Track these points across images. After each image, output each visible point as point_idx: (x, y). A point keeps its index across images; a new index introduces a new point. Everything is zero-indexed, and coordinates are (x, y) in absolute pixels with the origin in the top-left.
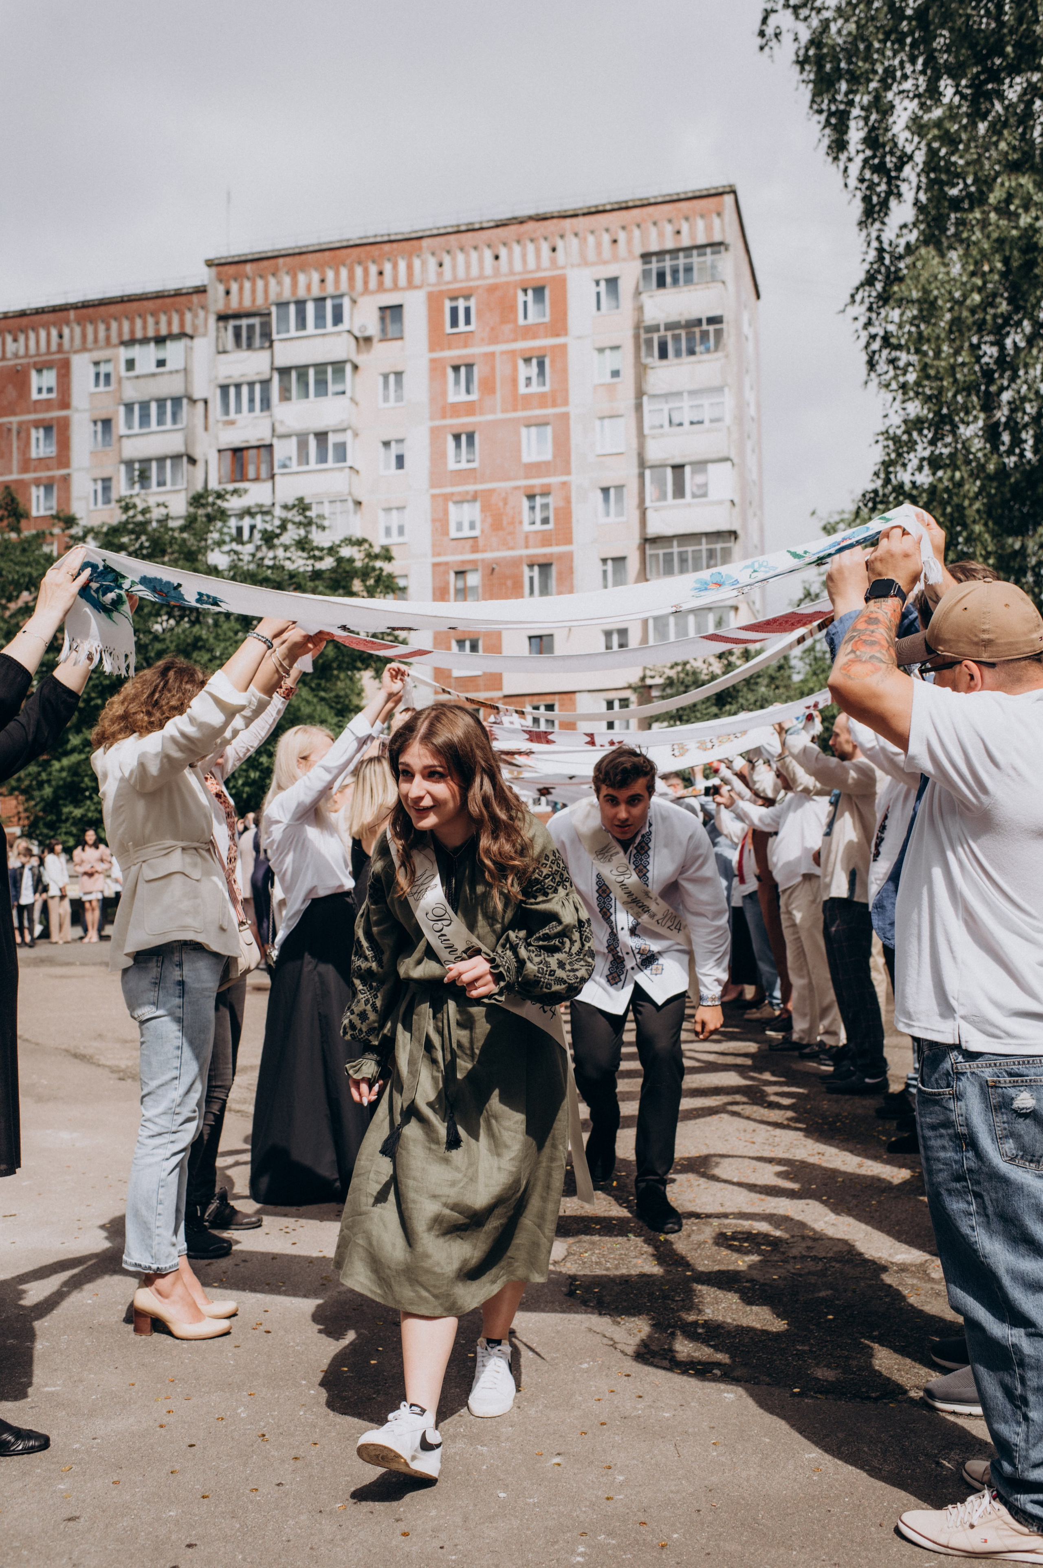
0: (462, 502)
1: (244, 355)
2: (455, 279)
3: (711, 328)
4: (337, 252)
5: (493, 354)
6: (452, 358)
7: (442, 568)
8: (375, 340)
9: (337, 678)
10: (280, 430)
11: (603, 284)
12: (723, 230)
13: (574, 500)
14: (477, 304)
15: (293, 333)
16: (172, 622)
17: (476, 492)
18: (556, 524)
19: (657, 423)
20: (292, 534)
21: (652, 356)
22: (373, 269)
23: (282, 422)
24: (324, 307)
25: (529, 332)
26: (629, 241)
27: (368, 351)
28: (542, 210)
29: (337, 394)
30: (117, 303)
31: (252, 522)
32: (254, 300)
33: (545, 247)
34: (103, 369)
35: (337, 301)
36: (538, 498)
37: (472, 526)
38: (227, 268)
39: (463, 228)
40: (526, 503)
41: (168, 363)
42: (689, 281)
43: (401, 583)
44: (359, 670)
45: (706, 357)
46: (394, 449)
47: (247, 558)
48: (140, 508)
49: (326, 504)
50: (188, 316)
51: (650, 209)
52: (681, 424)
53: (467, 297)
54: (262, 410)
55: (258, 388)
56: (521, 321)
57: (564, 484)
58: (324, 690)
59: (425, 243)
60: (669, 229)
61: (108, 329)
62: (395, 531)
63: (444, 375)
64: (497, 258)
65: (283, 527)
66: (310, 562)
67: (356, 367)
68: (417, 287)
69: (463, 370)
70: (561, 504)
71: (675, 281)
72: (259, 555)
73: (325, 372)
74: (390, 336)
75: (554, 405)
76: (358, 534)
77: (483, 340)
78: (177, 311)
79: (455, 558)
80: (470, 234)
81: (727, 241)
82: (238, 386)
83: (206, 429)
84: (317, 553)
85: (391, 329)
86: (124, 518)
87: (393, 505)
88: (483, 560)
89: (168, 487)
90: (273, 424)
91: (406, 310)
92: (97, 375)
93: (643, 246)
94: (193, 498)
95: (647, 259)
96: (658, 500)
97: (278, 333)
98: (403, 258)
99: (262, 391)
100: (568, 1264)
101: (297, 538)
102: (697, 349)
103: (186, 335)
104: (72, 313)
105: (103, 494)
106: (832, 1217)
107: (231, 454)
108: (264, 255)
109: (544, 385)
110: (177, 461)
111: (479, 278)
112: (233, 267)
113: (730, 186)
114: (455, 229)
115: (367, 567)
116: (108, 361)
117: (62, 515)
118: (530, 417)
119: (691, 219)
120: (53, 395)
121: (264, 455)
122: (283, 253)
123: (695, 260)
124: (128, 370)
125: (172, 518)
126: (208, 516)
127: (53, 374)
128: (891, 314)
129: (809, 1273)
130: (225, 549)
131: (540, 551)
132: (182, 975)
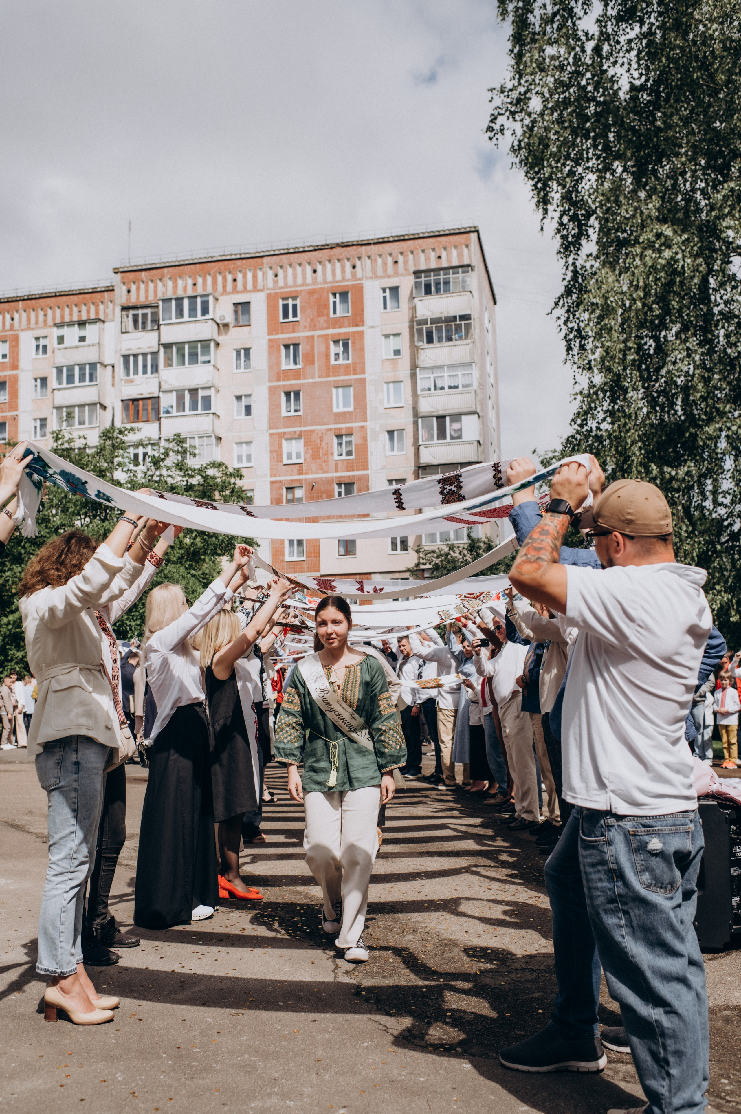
0: (291, 439)
1: (139, 334)
2: (286, 285)
3: (463, 323)
4: (205, 265)
5: (312, 337)
6: (284, 339)
7: (277, 485)
8: (231, 326)
9: (204, 561)
10: (165, 387)
11: (388, 291)
12: (470, 257)
13: (369, 439)
14: (301, 302)
16: (88, 519)
17: (301, 432)
18: (356, 455)
19: (427, 387)
20: (173, 459)
22: (230, 278)
23: (166, 381)
24: (196, 303)
25: (337, 323)
26: (406, 262)
27: (226, 334)
28: (346, 240)
29: (205, 362)
30: (52, 297)
31: (145, 451)
32: (147, 297)
33: (348, 265)
34: (42, 342)
35: (205, 299)
36: (344, 437)
37: (298, 456)
38: (128, 274)
39: (292, 251)
40: (335, 441)
41: (87, 339)
42: (447, 291)
43: (249, 494)
44: (219, 555)
45: (459, 342)
46: (244, 401)
47: (140, 475)
48: (66, 439)
49: (197, 438)
50: (101, 307)
51: (420, 241)
52: (442, 388)
53: (294, 298)
54: (152, 373)
55: (149, 357)
56: (332, 315)
57: (362, 427)
58: (194, 569)
59: (265, 260)
60: (433, 255)
61: (45, 315)
62: (244, 459)
63: (279, 350)
64: (315, 271)
65: (167, 454)
66: (185, 479)
67: (217, 344)
68: (259, 290)
69: (292, 347)
70: (360, 441)
71: (438, 291)
72: (150, 473)
73: (197, 347)
75: (354, 374)
76: (219, 459)
77: (305, 327)
78: (93, 303)
79: (286, 478)
80: (296, 255)
81: (473, 264)
83: (113, 385)
84: (190, 472)
85: (242, 319)
86: (56, 444)
87: (243, 440)
88: (306, 480)
89: (87, 425)
90: (160, 383)
91: (252, 305)
92: (38, 346)
93: (415, 266)
94: (103, 433)
95: (419, 275)
96: (427, 440)
97: (163, 320)
98: (250, 270)
99: (152, 359)
100: (356, 973)
101: (176, 461)
102: (453, 337)
103: (100, 320)
104: (20, 303)
105: (41, 430)
106: (543, 941)
107: (131, 403)
108: (154, 266)
109: (348, 359)
110: (92, 407)
111: (303, 285)
112: (133, 274)
113: (475, 227)
114: (286, 251)
115: (224, 483)
116: (45, 337)
117: (11, 442)
118: (339, 381)
119: (448, 249)
120: (6, 360)
121: (153, 404)
122: (167, 264)
123: (451, 276)
124: (59, 343)
125: (89, 447)
126: (113, 445)
127: (7, 345)
128: (582, 315)
129: (527, 980)
130: (125, 469)
131: (346, 474)
132: (77, 758)
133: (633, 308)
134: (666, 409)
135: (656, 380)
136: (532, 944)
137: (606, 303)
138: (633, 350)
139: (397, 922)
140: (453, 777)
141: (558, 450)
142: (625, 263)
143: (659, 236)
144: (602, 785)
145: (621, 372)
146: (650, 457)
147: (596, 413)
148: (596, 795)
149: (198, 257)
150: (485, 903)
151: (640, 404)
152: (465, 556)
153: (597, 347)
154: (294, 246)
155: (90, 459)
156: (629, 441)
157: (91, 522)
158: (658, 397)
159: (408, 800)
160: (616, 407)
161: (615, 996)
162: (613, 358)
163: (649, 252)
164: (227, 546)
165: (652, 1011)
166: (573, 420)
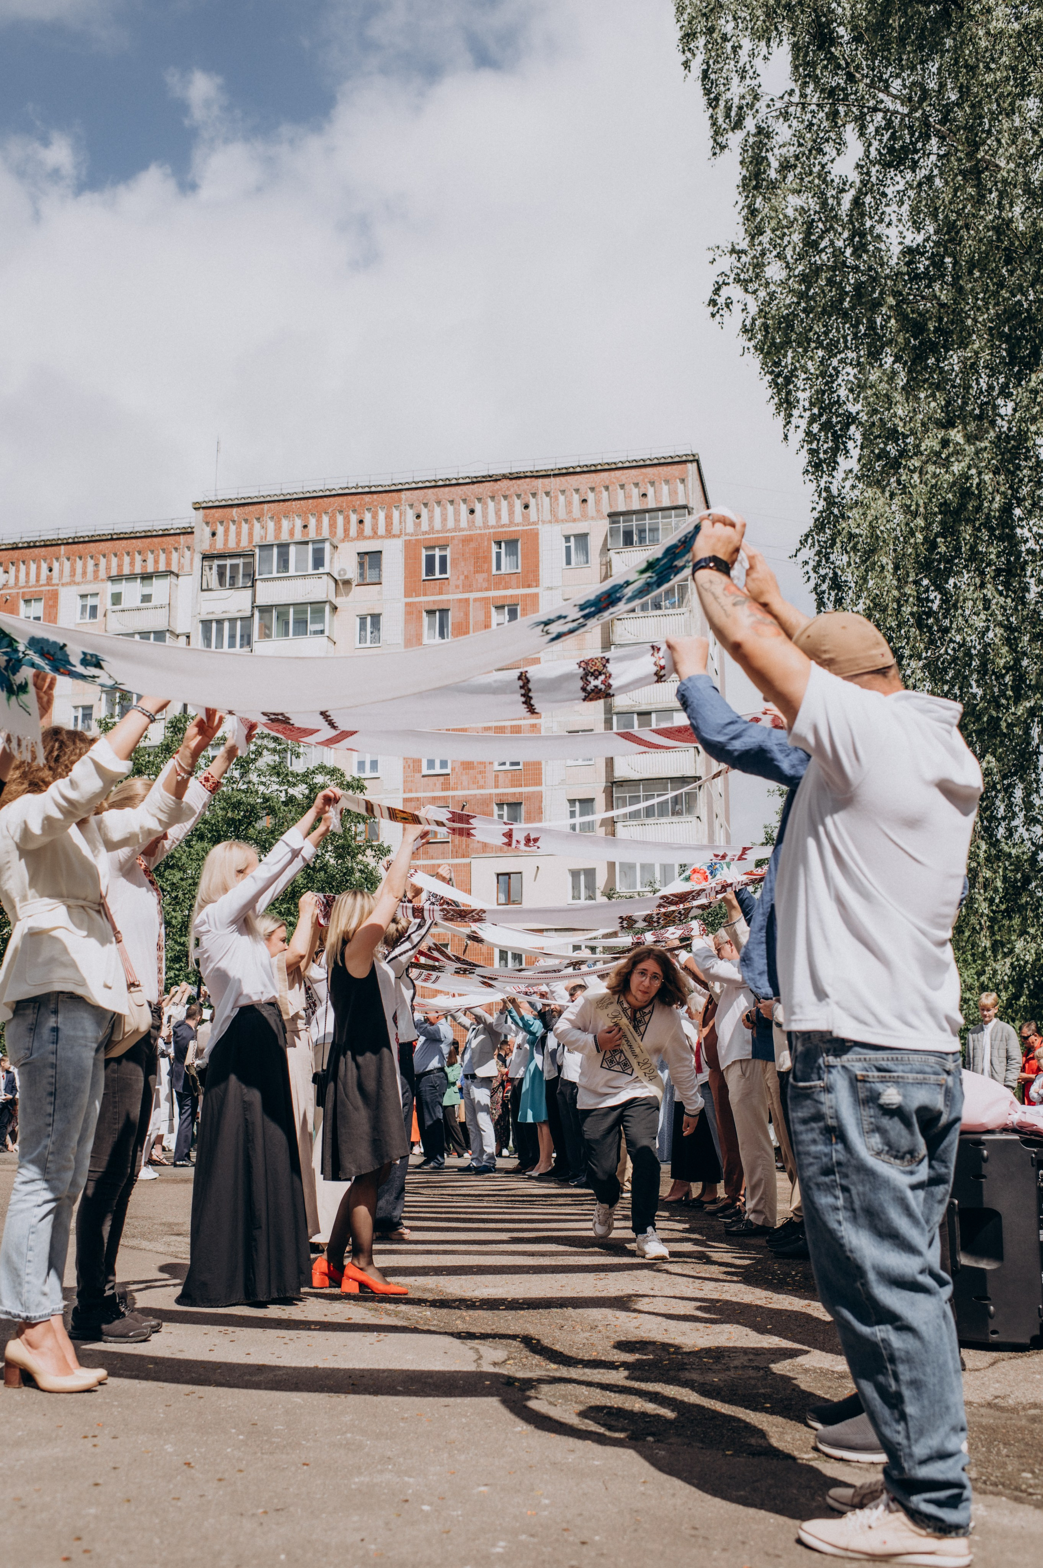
1: (227, 593)
2: (432, 530)
4: (320, 500)
5: (467, 600)
6: (428, 602)
8: (354, 583)
11: (572, 539)
12: (686, 495)
14: (452, 553)
18: (525, 765)
22: (354, 518)
24: (306, 551)
25: (501, 582)
26: (598, 502)
27: (347, 594)
28: (515, 469)
29: (316, 632)
30: (107, 539)
32: (238, 542)
33: (518, 504)
34: (90, 602)
35: (319, 546)
37: (444, 764)
38: (214, 511)
39: (440, 483)
41: (153, 598)
42: (655, 540)
45: (671, 611)
50: (175, 555)
51: (618, 473)
53: (443, 547)
54: (242, 646)
55: (239, 623)
56: (494, 571)
57: (534, 725)
59: (404, 495)
60: (635, 492)
61: (96, 565)
62: (368, 766)
63: (420, 618)
64: (472, 512)
67: (335, 609)
68: (394, 536)
69: (437, 614)
71: (642, 540)
73: (306, 612)
77: (458, 587)
78: (164, 550)
79: (426, 795)
80: (447, 489)
81: (690, 505)
85: (370, 575)
88: (453, 797)
91: (384, 556)
92: (84, 607)
93: (611, 506)
95: (616, 519)
97: (260, 574)
98: (382, 508)
99: (243, 627)
102: (663, 603)
103: (172, 573)
104: (63, 547)
105: (83, 722)
108: (249, 501)
111: (454, 530)
112: (220, 510)
113: (694, 455)
114: (433, 484)
116: (95, 595)
119: (657, 484)
122: (269, 499)
123: (659, 520)
124: (114, 604)
127: (42, 604)
131: (510, 791)
149: (311, 489)
154: (443, 477)
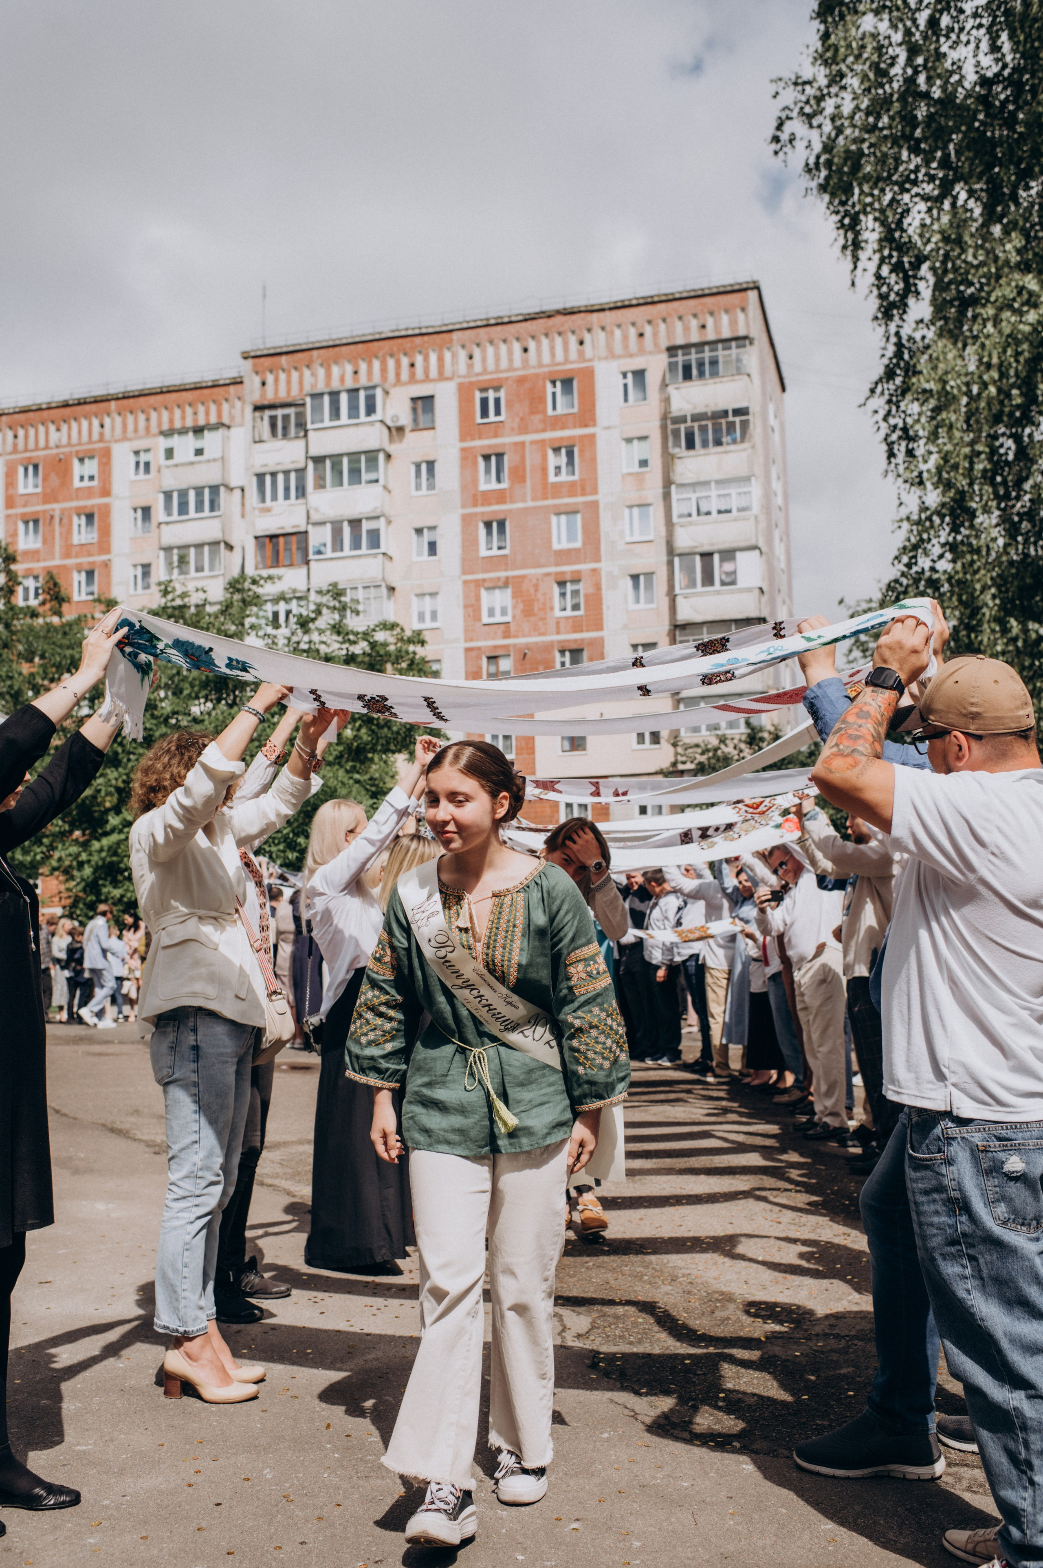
0: (494, 588)
1: (280, 444)
2: (485, 371)
3: (737, 420)
4: (370, 345)
5: (523, 443)
6: (482, 447)
7: (474, 653)
8: (407, 430)
9: (372, 760)
10: (315, 517)
11: (630, 376)
12: (747, 325)
13: (604, 587)
14: (507, 394)
15: (327, 423)
16: (209, 705)
17: (507, 578)
18: (586, 610)
19: (686, 512)
20: (328, 618)
21: (680, 446)
22: (405, 361)
23: (316, 510)
24: (357, 398)
25: (558, 422)
26: (655, 335)
27: (401, 441)
28: (570, 304)
29: (371, 482)
30: (157, 393)
31: (288, 607)
32: (289, 391)
33: (573, 340)
34: (143, 458)
35: (370, 392)
36: (568, 585)
37: (504, 612)
38: (262, 360)
39: (492, 322)
40: (556, 590)
41: (205, 452)
42: (714, 374)
43: (435, 667)
44: (394, 752)
45: (732, 447)
46: (427, 536)
47: (281, 642)
48: (178, 592)
49: (360, 590)
50: (225, 406)
51: (676, 304)
52: (708, 513)
53: (497, 389)
54: (297, 498)
55: (293, 476)
56: (550, 412)
57: (594, 570)
58: (358, 772)
59: (455, 336)
60: (694, 323)
61: (148, 420)
62: (428, 616)
63: (475, 464)
64: (526, 350)
65: (318, 612)
66: (345, 646)
67: (388, 456)
68: (447, 379)
69: (493, 459)
70: (591, 590)
71: (701, 374)
72: (295, 639)
73: (359, 461)
74: (421, 426)
75: (583, 493)
76: (392, 618)
77: (512, 429)
78: (214, 402)
79: (486, 643)
80: (498, 328)
81: (751, 335)
82: (274, 475)
83: (243, 516)
84: (352, 637)
85: (423, 419)
86: (163, 601)
87: (426, 591)
88: (515, 645)
89: (206, 572)
90: (308, 512)
91: (437, 400)
92: (138, 463)
93: (669, 339)
94: (230, 584)
95: (673, 352)
96: (687, 587)
97: (313, 423)
98: (434, 350)
99: (297, 479)
100: (592, 1337)
101: (332, 622)
102: (724, 440)
103: (223, 425)
104: (113, 403)
105: (143, 580)
106: (855, 1296)
107: (267, 540)
108: (298, 348)
109: (573, 474)
110: (214, 547)
111: (508, 370)
112: (269, 359)
113: (754, 282)
114: (485, 323)
115: (400, 651)
116: (147, 451)
117: (103, 598)
118: (560, 505)
119: (716, 314)
120: (95, 483)
121: (298, 542)
122: (317, 345)
123: (721, 353)
124: (167, 459)
125: (210, 603)
126: (244, 601)
127: (95, 462)
128: (910, 406)
129: (831, 1351)
130: (261, 633)
131: (571, 637)
132: (196, 1040)
133: (984, 395)
134: (1032, 539)
135: (1018, 498)
136: (840, 1299)
137: (944, 388)
138: (983, 456)
139: (647, 1267)
140: (725, 1065)
141: (874, 599)
142: (971, 330)
143: (1020, 290)
144: (940, 1076)
145: (966, 488)
146: (1006, 609)
147: (929, 546)
148: (931, 1090)
149: (360, 333)
150: (772, 1241)
151: (995, 533)
152: (741, 751)
153: (930, 453)
154: (495, 315)
155: (212, 619)
156: (978, 586)
157: (214, 708)
158: (1020, 522)
159: (662, 1097)
160: (959, 538)
161: (957, 1374)
162: (955, 467)
163: (1006, 314)
164: (404, 739)
165: (1008, 1395)
166: (896, 558)
